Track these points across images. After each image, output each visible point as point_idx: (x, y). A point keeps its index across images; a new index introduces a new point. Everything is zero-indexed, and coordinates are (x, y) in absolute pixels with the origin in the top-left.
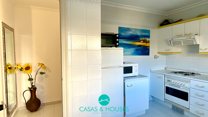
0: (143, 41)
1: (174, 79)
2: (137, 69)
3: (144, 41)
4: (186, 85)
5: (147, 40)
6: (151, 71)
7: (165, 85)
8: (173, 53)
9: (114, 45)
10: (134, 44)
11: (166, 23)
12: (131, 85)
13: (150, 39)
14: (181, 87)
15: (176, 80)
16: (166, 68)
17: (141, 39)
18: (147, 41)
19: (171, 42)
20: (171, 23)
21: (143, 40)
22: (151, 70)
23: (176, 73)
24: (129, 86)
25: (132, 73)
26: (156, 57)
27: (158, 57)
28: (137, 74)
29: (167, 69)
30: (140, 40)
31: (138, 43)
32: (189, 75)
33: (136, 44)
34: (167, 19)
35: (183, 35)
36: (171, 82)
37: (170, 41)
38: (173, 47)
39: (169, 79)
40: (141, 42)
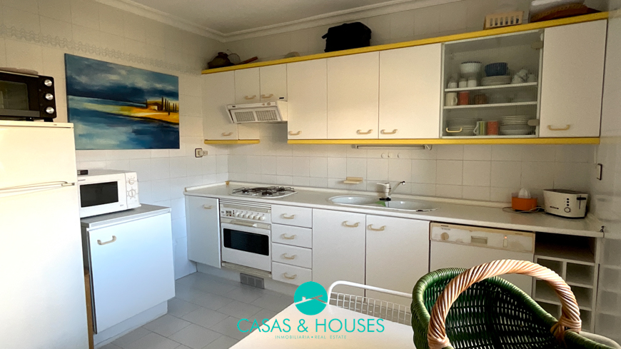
0: (156, 107)
1: (240, 208)
2: (132, 190)
3: (161, 108)
4: (264, 218)
5: (171, 104)
6: (187, 193)
7: (222, 224)
8: (239, 142)
9: (37, 114)
10: (126, 113)
11: (222, 61)
12: (113, 237)
13: (180, 103)
14: (255, 225)
15: (245, 208)
16: (228, 183)
17: (150, 100)
18: (172, 109)
19: (233, 112)
20: (232, 64)
21: (156, 104)
22: (187, 189)
23: (245, 191)
24: (102, 242)
25: (117, 201)
26: (198, 153)
27: (206, 153)
28: (134, 204)
29: (230, 183)
30: (146, 104)
31: (140, 112)
32: (270, 194)
33: (132, 115)
34: (224, 51)
35: (258, 97)
36: (234, 216)
37: (229, 111)
38: (239, 125)
39: (229, 209)
40: (151, 109)
